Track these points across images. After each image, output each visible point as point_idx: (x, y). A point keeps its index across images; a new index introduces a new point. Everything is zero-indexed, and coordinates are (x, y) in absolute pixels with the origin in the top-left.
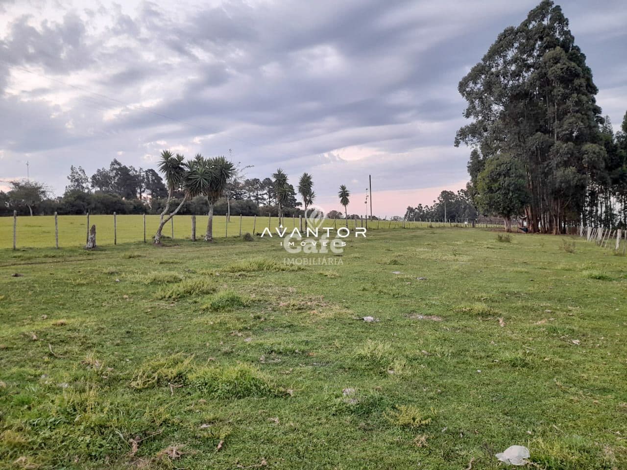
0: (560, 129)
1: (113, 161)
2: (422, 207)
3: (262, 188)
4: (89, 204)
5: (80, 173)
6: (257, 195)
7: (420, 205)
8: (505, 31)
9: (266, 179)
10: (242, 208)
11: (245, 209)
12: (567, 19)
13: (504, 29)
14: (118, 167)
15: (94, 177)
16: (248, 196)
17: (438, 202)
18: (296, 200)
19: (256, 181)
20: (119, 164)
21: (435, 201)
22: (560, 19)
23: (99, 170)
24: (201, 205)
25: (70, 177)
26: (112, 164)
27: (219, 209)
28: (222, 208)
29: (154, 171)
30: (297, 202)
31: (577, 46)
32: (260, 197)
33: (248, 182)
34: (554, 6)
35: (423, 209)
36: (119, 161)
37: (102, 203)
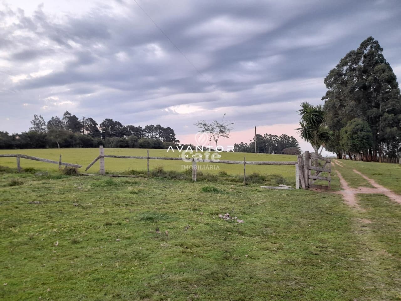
0: (386, 107)
1: (65, 112)
2: (243, 144)
3: (156, 131)
4: (75, 141)
5: (40, 119)
6: (153, 135)
7: (242, 142)
8: (351, 52)
9: (158, 125)
10: (155, 144)
11: (156, 145)
12: (382, 48)
13: (350, 51)
14: (69, 116)
15: (49, 122)
16: (147, 135)
17: (253, 141)
18: (176, 138)
19: (152, 126)
20: (69, 114)
21: (251, 141)
22: (378, 48)
23: (53, 118)
24: (134, 142)
25: (32, 122)
26: (65, 114)
27: (143, 144)
28: (144, 143)
29: (92, 119)
30: (176, 140)
31: (388, 63)
32: (154, 136)
33: (147, 128)
34: (374, 40)
35: (244, 145)
36: (69, 112)
37: (81, 140)
